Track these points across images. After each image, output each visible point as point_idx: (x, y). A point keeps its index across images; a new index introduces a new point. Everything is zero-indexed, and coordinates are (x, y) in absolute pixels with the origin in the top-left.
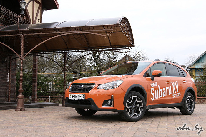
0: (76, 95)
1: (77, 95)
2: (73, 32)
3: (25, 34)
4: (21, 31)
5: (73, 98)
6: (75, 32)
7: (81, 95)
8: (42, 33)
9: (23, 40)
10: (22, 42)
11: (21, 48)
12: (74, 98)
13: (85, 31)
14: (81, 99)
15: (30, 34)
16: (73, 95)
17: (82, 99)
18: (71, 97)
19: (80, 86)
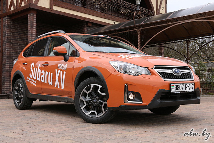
0: (181, 84)
1: (184, 84)
2: (184, 21)
3: (141, 29)
4: (137, 26)
5: (177, 91)
6: (187, 21)
7: (189, 84)
8: (155, 26)
9: (139, 34)
10: (139, 36)
11: (138, 42)
12: (179, 91)
13: (197, 19)
14: (189, 90)
15: (145, 28)
16: (177, 84)
17: (191, 90)
18: (174, 90)
19: (177, 71)
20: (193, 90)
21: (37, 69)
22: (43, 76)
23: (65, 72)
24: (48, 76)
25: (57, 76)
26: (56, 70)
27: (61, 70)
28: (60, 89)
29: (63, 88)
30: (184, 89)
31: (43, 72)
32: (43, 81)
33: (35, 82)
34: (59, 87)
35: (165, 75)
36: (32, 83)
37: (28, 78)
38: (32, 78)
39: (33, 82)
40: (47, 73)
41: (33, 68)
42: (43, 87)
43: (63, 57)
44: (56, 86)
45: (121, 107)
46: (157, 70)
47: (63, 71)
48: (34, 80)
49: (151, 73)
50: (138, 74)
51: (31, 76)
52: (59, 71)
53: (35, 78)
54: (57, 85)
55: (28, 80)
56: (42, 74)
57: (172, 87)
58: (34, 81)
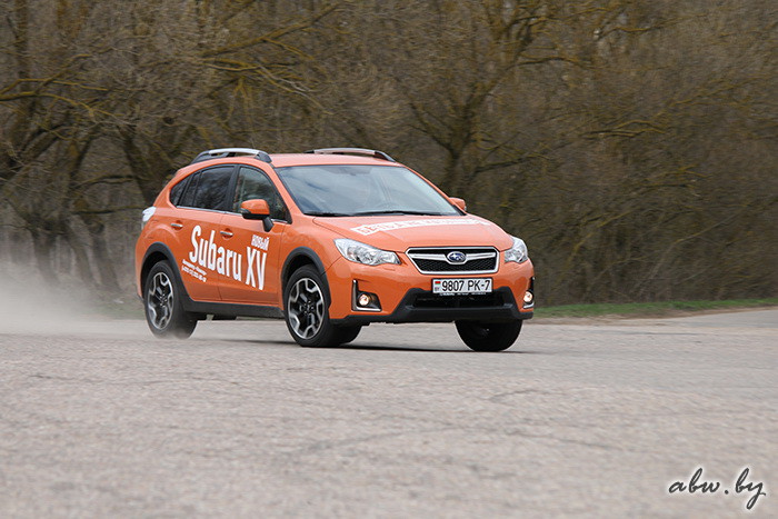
0: (459, 280)
1: (466, 280)
5: (447, 291)
7: (478, 280)
12: (453, 291)
14: (477, 291)
16: (448, 280)
18: (439, 289)
19: (455, 256)
20: (490, 290)
21: (206, 242)
22: (221, 260)
23: (265, 255)
24: (231, 259)
25: (250, 261)
26: (249, 249)
27: (258, 249)
28: (257, 289)
29: (261, 288)
30: (465, 290)
31: (221, 250)
32: (221, 271)
33: (204, 273)
34: (254, 285)
35: (423, 264)
36: (196, 275)
37: (184, 262)
38: (197, 264)
39: (200, 274)
40: (230, 254)
41: (198, 239)
42: (220, 284)
43: (262, 222)
44: (248, 283)
45: (348, 318)
46: (413, 256)
47: (262, 251)
48: (201, 267)
49: (400, 262)
50: (378, 263)
51: (194, 260)
52: (254, 250)
53: (202, 263)
54: (251, 281)
55: (186, 268)
56: (219, 255)
57: (435, 286)
58: (200, 271)
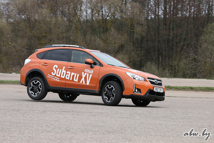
1: (159, 88)
5: (156, 91)
7: (161, 88)
14: (161, 91)
16: (156, 88)
19: (156, 81)
20: (163, 92)
21: (61, 70)
23: (91, 75)
25: (84, 76)
26: (83, 73)
27: (87, 73)
28: (86, 84)
29: (88, 84)
30: (159, 91)
31: (69, 72)
32: (68, 78)
33: (58, 79)
35: (152, 83)
36: (54, 79)
37: (49, 75)
38: (55, 76)
39: (56, 79)
40: (73, 74)
41: (56, 69)
42: (67, 82)
43: (90, 65)
44: (81, 82)
45: (131, 95)
46: (148, 79)
49: (145, 80)
51: (53, 74)
52: (86, 74)
53: (58, 76)
54: (83, 82)
56: (67, 74)
57: (154, 89)
